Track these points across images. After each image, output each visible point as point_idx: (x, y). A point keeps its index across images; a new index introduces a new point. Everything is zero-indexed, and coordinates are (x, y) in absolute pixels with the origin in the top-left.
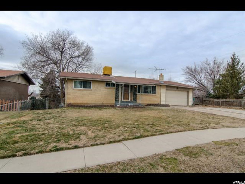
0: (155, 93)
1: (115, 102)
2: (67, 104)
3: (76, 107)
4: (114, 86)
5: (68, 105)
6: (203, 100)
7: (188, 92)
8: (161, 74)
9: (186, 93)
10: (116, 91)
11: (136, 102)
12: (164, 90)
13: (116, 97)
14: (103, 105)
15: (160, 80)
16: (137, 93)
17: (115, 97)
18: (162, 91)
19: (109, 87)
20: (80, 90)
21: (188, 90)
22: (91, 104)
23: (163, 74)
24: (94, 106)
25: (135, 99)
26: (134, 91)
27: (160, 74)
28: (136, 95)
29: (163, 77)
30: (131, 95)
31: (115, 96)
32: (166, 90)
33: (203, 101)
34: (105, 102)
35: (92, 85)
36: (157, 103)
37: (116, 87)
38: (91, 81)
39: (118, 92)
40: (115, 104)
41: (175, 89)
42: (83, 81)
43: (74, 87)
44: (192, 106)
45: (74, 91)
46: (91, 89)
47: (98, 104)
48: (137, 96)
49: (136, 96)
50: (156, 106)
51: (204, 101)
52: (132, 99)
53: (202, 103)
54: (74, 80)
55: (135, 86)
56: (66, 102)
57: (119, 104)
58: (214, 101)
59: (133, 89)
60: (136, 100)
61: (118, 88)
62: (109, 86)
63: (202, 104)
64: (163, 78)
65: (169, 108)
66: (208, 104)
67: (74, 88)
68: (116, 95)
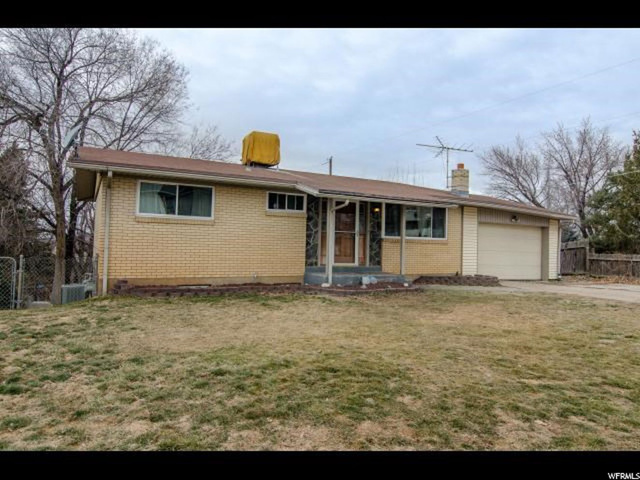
0: (443, 236)
1: (304, 270)
2: (112, 284)
3: (153, 295)
4: (300, 207)
5: (112, 287)
6: (588, 258)
7: (544, 230)
8: (461, 166)
9: (536, 235)
10: (308, 228)
11: (381, 269)
12: (471, 224)
13: (307, 251)
14: (259, 284)
15: (459, 189)
16: (383, 236)
17: (304, 250)
18: (465, 226)
19: (281, 211)
20: (167, 222)
21: (545, 225)
22: (209, 282)
23: (465, 168)
24: (228, 290)
25: (376, 259)
26: (373, 227)
27: (456, 168)
28: (380, 242)
29: (468, 177)
30: (361, 240)
31: (304, 245)
32: (480, 223)
33: (588, 261)
34: (267, 272)
35: (217, 200)
36: (450, 271)
37: (309, 210)
38: (214, 188)
39: (314, 230)
40: (306, 278)
41: (508, 221)
42: (178, 184)
43: (141, 211)
44: (558, 280)
45: (140, 225)
46: (212, 218)
47: (239, 282)
48: (384, 244)
49: (380, 247)
50: (451, 284)
51: (592, 261)
52: (365, 258)
53: (585, 269)
54: (140, 181)
55: (377, 210)
56: (105, 271)
57: (327, 278)
58: (629, 262)
59: (369, 219)
60: (379, 263)
61: (315, 216)
62: (282, 206)
63: (582, 272)
64: (468, 181)
65: (497, 288)
66: (607, 272)
67: (138, 214)
68: (308, 243)
